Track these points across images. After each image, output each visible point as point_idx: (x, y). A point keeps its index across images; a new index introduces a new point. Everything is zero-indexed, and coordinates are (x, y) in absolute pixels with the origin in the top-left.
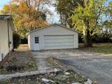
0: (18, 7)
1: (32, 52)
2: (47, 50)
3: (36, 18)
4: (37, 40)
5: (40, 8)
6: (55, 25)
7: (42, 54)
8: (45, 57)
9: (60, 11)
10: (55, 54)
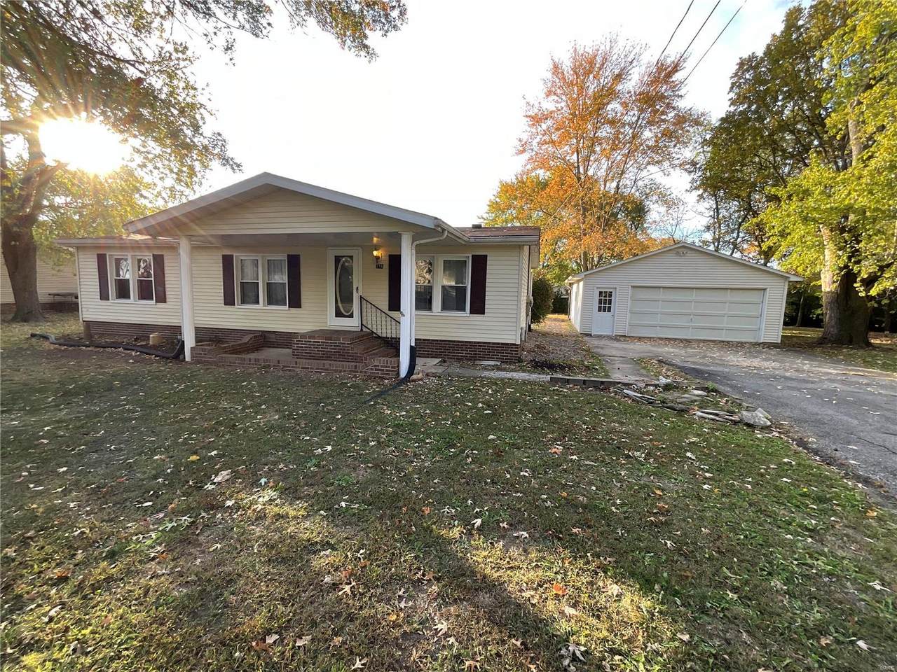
0: (544, 185)
1: (586, 338)
2: (640, 339)
3: (609, 222)
4: (605, 303)
5: (627, 180)
6: (681, 248)
7: (617, 345)
8: (631, 355)
9: (716, 188)
10: (667, 351)
